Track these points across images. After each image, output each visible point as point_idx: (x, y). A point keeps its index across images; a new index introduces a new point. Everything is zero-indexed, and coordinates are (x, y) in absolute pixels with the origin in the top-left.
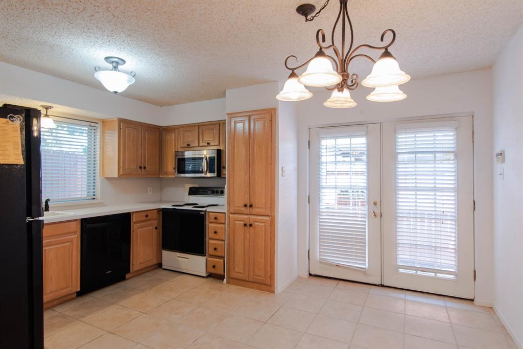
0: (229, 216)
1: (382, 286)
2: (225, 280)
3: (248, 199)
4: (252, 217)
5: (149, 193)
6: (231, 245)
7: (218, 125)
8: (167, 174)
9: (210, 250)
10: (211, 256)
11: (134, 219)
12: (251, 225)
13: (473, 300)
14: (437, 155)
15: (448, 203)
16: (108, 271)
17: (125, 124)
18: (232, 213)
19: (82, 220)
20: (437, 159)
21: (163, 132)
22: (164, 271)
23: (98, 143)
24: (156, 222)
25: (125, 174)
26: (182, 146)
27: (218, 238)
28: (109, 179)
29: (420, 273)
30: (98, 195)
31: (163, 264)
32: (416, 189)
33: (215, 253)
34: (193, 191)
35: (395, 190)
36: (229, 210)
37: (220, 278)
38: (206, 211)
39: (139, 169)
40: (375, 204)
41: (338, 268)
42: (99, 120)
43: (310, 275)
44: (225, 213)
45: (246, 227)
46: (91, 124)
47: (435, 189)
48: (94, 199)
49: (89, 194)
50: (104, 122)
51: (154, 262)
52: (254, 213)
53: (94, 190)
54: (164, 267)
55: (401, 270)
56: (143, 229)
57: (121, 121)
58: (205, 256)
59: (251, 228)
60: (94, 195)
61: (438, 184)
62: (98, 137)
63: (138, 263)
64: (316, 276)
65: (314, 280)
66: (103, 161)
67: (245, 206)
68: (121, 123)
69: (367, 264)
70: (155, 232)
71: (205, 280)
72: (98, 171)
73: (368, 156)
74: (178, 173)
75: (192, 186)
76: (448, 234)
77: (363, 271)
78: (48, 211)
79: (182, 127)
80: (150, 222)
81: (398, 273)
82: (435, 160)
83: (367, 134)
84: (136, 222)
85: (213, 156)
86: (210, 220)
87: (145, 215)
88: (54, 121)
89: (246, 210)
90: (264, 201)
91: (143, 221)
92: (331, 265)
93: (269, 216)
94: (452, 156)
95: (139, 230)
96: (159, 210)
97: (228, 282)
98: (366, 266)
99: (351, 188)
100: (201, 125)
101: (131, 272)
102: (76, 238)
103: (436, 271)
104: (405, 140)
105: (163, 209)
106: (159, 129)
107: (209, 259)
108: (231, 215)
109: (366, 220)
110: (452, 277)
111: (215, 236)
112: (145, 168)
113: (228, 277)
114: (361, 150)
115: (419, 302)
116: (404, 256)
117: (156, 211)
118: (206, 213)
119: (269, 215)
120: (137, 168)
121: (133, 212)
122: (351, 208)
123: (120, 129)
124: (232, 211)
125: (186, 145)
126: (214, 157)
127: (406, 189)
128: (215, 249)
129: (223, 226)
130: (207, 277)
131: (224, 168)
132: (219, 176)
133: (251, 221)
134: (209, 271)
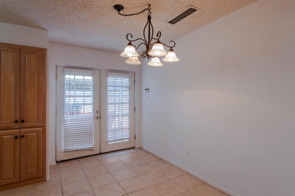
1: (100, 154)
3: (19, 116)
4: (22, 130)
12: (23, 136)
13: (134, 147)
14: (116, 88)
15: (126, 109)
20: (123, 90)
29: (117, 142)
32: (115, 104)
40: (97, 112)
41: (78, 152)
43: (57, 162)
45: (16, 139)
52: (26, 126)
55: (109, 143)
59: (22, 139)
61: (124, 101)
65: (61, 165)
67: (16, 122)
73: (94, 86)
76: (126, 122)
77: (91, 149)
81: (108, 145)
82: (115, 90)
83: (93, 75)
90: (36, 116)
92: (73, 151)
93: (41, 127)
94: (127, 89)
98: (93, 146)
99: (75, 105)
103: (122, 139)
104: (111, 80)
109: (93, 121)
110: (128, 140)
114: (79, 83)
115: (120, 155)
116: (110, 136)
119: (42, 125)
122: (75, 116)
127: (111, 104)
133: (23, 133)
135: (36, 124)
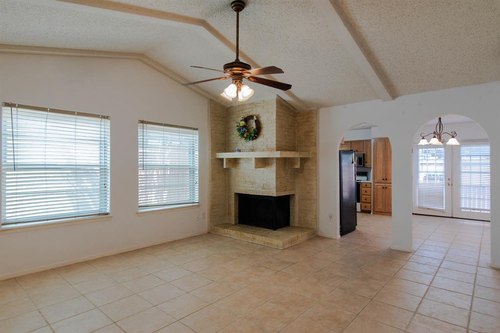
0: (374, 185)
1: (452, 217)
2: (372, 213)
3: (385, 176)
4: (386, 184)
6: (375, 197)
9: (363, 200)
10: (363, 202)
12: (386, 188)
15: (486, 179)
18: (375, 183)
27: (368, 194)
29: (472, 211)
32: (471, 172)
33: (365, 201)
35: (460, 173)
37: (369, 212)
38: (360, 182)
40: (449, 179)
43: (413, 214)
44: (371, 183)
47: (481, 173)
52: (388, 182)
55: (463, 210)
58: (360, 202)
61: (482, 170)
64: (416, 214)
65: (415, 216)
67: (383, 179)
69: (444, 207)
71: (360, 213)
77: (442, 211)
81: (460, 211)
82: (480, 159)
85: (360, 156)
86: (362, 186)
89: (384, 181)
92: (424, 208)
94: (489, 158)
97: (374, 214)
98: (444, 209)
104: (465, 150)
107: (362, 204)
109: (444, 187)
110: (489, 212)
111: (366, 194)
113: (374, 211)
116: (464, 204)
124: (376, 181)
127: (465, 172)
128: (366, 199)
129: (370, 196)
130: (361, 212)
131: (366, 162)
132: (364, 166)
133: (386, 186)
134: (362, 209)
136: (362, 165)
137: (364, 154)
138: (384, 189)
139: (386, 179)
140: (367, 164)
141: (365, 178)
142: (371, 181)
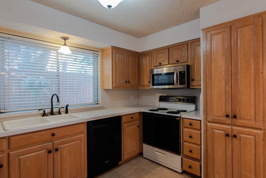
0: (206, 125)
3: (230, 110)
4: (235, 128)
5: (131, 100)
6: (209, 151)
7: (187, 45)
8: (144, 86)
9: (186, 152)
10: (186, 156)
11: (124, 120)
12: (235, 136)
16: (107, 161)
17: (116, 50)
18: (209, 122)
19: (88, 123)
21: (140, 56)
22: (144, 159)
23: (99, 65)
24: (138, 122)
25: (117, 87)
26: (155, 65)
27: (193, 142)
28: (106, 90)
30: (100, 101)
31: (144, 154)
33: (190, 154)
34: (162, 99)
36: (206, 119)
38: (180, 117)
39: (126, 83)
42: (99, 49)
44: (201, 121)
45: (227, 137)
46: (94, 52)
48: (98, 104)
49: (95, 100)
50: (102, 50)
51: (137, 152)
52: (238, 124)
53: (97, 98)
54: (144, 156)
56: (129, 128)
57: (114, 48)
58: (181, 155)
59: (235, 139)
60: (97, 101)
62: (99, 61)
63: (127, 153)
66: (102, 78)
67: (228, 116)
68: (114, 50)
70: (137, 130)
71: (180, 175)
72: (99, 85)
74: (152, 85)
75: (161, 95)
78: (68, 113)
79: (154, 51)
80: (134, 123)
84: (125, 123)
85: (182, 70)
86: (184, 125)
87: (131, 117)
88: (70, 50)
89: (229, 121)
90: (253, 113)
91: (129, 122)
93: (261, 129)
95: (127, 128)
96: (140, 113)
100: (170, 47)
101: (122, 160)
102: (84, 136)
105: (143, 112)
106: (138, 54)
107: (184, 158)
108: (208, 124)
111: (190, 140)
112: (129, 82)
117: (138, 114)
118: (180, 119)
119: (262, 128)
120: (124, 83)
121: (123, 115)
123: (113, 54)
124: (209, 119)
125: (158, 64)
126: (184, 72)
128: (191, 151)
129: (199, 132)
130: (182, 173)
131: (193, 80)
132: (188, 87)
133: (235, 133)
134: (184, 169)
135: (252, 123)
136: (186, 85)
137: (188, 67)
138: (229, 139)
139: (235, 117)
140: (194, 83)
141: (190, 107)
142: (201, 116)
